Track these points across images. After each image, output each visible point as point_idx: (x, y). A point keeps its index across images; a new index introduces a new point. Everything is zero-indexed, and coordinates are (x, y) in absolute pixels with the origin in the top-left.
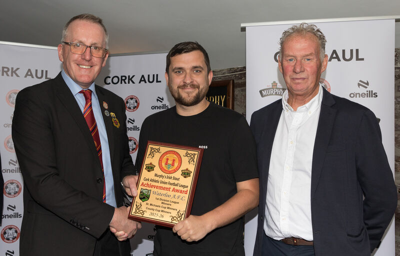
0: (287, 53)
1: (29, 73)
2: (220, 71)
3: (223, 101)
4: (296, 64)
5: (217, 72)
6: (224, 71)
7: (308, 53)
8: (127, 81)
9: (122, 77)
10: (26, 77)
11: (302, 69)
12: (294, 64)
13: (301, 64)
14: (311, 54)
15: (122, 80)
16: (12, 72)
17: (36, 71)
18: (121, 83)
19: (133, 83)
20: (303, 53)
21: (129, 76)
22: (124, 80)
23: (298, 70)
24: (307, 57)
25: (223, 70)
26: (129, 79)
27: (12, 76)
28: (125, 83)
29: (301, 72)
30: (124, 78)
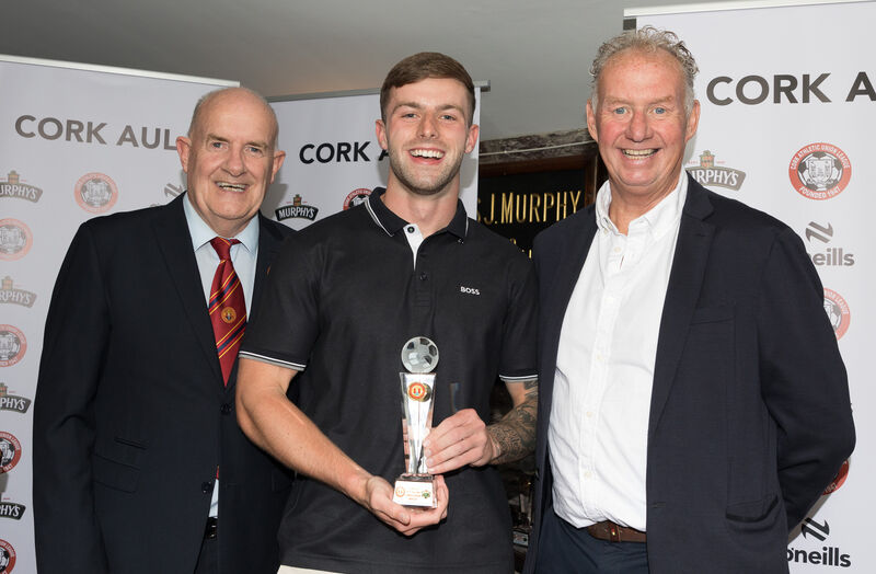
0: (612, 94)
1: (128, 136)
2: (570, 133)
3: (575, 203)
4: (632, 121)
5: (563, 136)
6: (579, 134)
7: (662, 95)
8: (351, 155)
9: (340, 145)
10: (120, 143)
11: (649, 133)
12: (627, 120)
13: (645, 120)
14: (668, 99)
15: (340, 152)
16: (90, 132)
17: (145, 130)
18: (339, 160)
19: (366, 159)
20: (649, 95)
21: (356, 144)
22: (345, 153)
23: (638, 134)
24: (657, 106)
25: (577, 132)
26: (356, 151)
27: (89, 140)
28: (348, 159)
29: (646, 139)
30: (344, 148)
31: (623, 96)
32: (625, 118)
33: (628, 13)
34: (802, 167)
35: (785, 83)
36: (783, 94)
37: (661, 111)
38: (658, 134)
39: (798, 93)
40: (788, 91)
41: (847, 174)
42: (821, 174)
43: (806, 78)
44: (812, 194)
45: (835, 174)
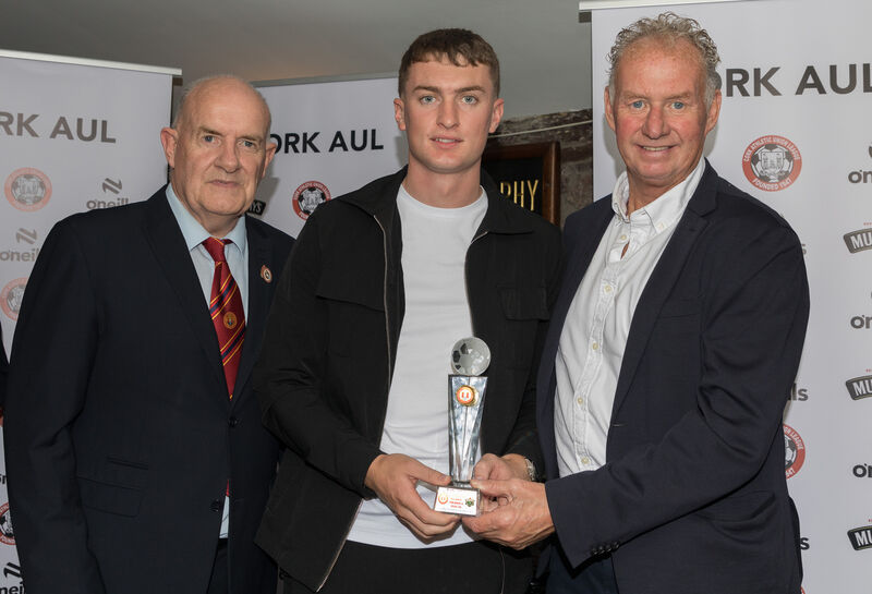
0: (629, 89)
1: (62, 128)
3: (533, 193)
4: (649, 116)
6: (536, 121)
7: (680, 90)
8: (299, 146)
9: (288, 136)
10: (53, 136)
11: (665, 130)
12: (644, 114)
13: (662, 115)
14: (686, 95)
15: (287, 143)
16: (20, 125)
17: (80, 121)
18: (286, 151)
19: (316, 150)
20: (666, 91)
21: (305, 135)
22: (293, 144)
23: (655, 130)
25: (533, 119)
26: (305, 142)
27: (20, 133)
28: (296, 151)
29: (663, 135)
30: (292, 139)
31: (639, 91)
32: (643, 112)
33: (583, 7)
34: (755, 159)
35: (737, 77)
36: (735, 88)
37: (679, 106)
38: (676, 131)
39: (749, 86)
40: (740, 84)
41: (798, 166)
42: (773, 166)
43: (757, 71)
44: (765, 185)
45: (787, 166)
